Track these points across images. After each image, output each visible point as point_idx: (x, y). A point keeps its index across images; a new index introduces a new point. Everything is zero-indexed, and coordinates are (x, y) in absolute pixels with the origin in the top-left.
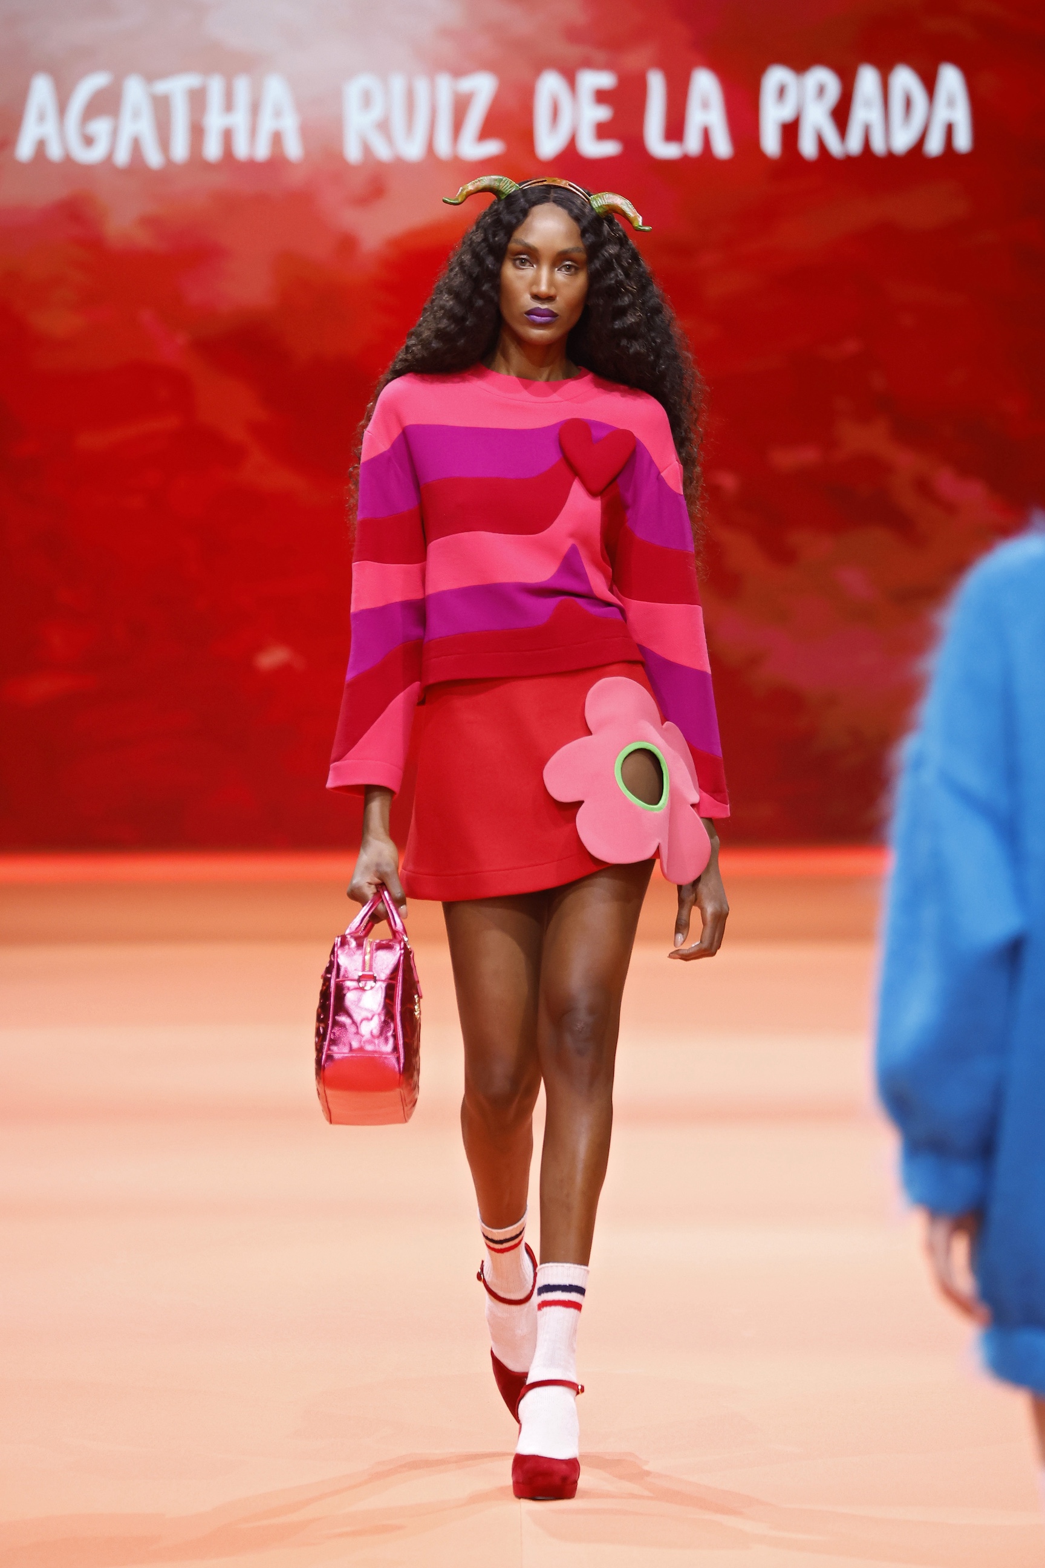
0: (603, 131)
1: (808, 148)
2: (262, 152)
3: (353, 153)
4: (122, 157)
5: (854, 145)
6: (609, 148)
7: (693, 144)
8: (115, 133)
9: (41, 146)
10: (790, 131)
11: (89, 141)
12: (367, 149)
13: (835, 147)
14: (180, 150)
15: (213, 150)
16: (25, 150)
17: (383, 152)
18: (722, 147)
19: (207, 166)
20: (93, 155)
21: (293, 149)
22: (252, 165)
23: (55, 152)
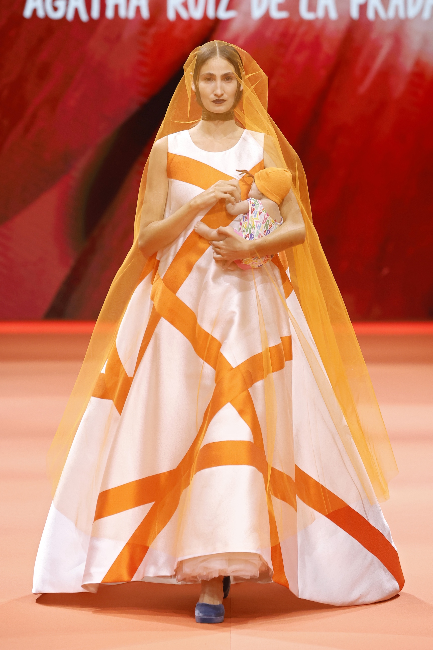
0: (281, 7)
1: (371, 15)
2: (131, 15)
3: (171, 16)
4: (70, 16)
5: (391, 14)
6: (283, 15)
7: (320, 13)
8: (67, 5)
9: (35, 11)
10: (363, 8)
11: (55, 9)
12: (178, 15)
13: (382, 14)
14: (96, 14)
15: (110, 14)
16: (28, 13)
17: (185, 16)
18: (333, 15)
19: (108, 21)
20: (58, 15)
21: (145, 14)
22: (127, 20)
23: (41, 14)
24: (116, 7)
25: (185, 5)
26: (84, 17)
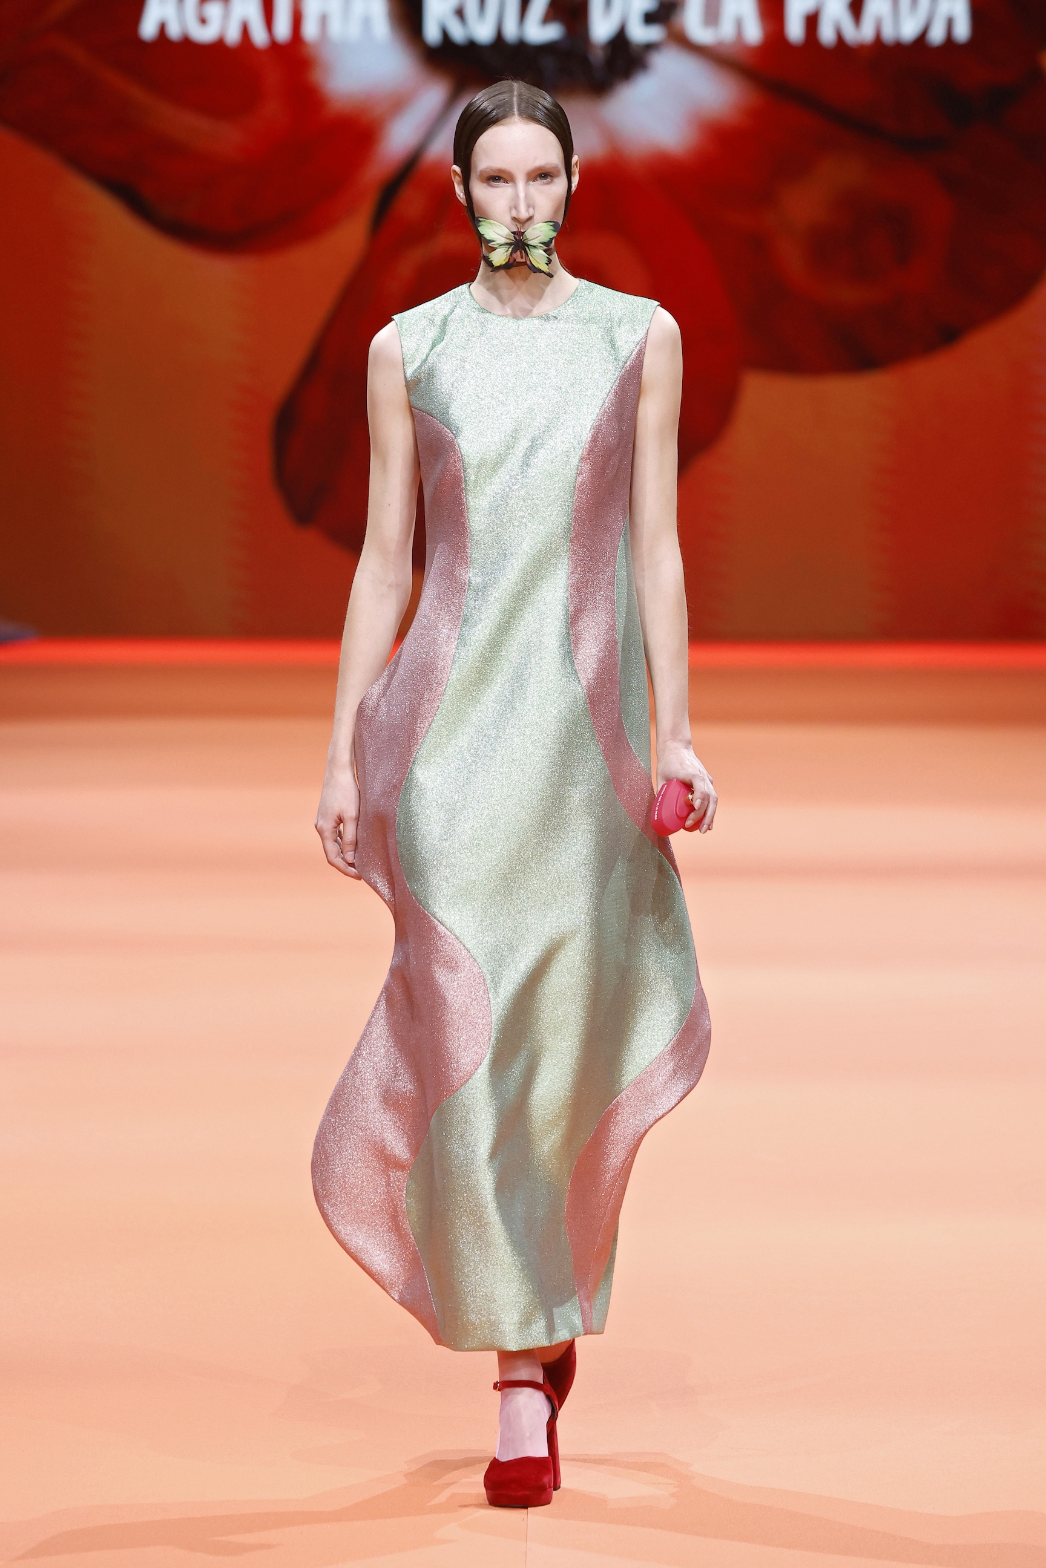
0: (650, 18)
4: (233, 37)
8: (226, 16)
9: (162, 28)
11: (203, 21)
12: (445, 35)
13: (850, 34)
14: (283, 29)
16: (148, 29)
20: (205, 35)
23: (175, 32)
24: (324, 20)
25: (460, 13)
26: (259, 36)
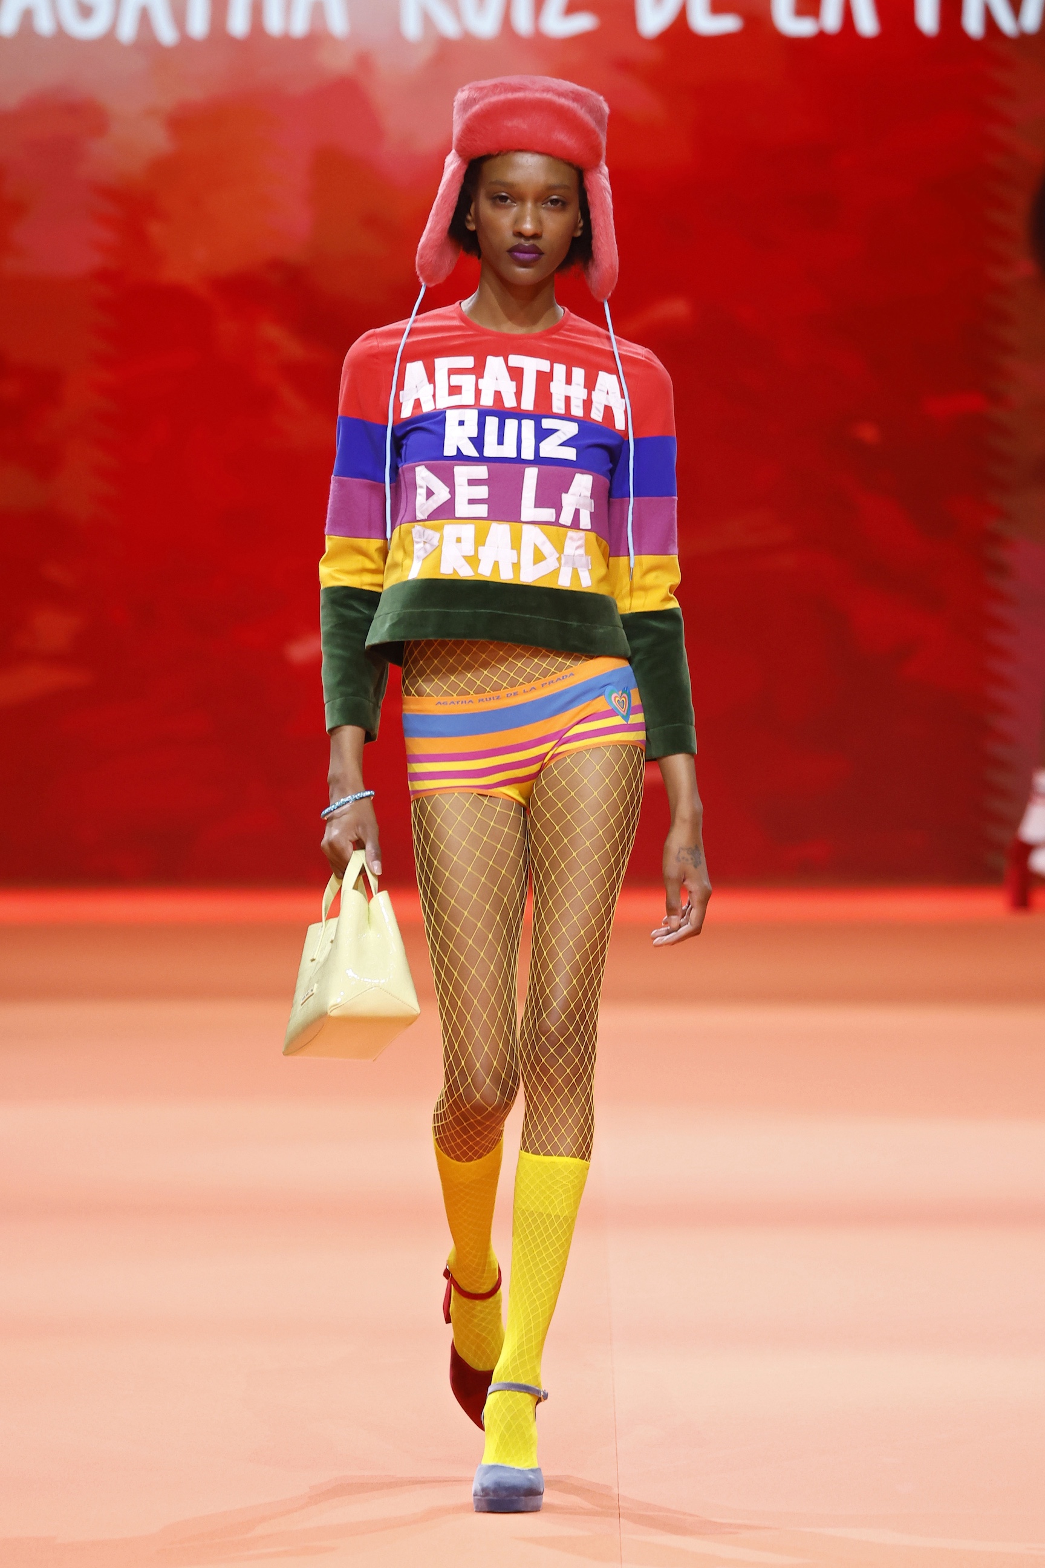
1: (972, 22)
2: (299, 26)
3: (412, 27)
4: (127, 31)
5: (1030, 20)
6: (727, 24)
7: (831, 19)
9: (27, 18)
10: (952, 10)
11: (85, 11)
13: (1006, 22)
14: (198, 24)
15: (238, 24)
17: (449, 27)
18: (867, 23)
19: (232, 41)
20: (92, 29)
21: (338, 23)
22: (287, 42)
23: (44, 24)
26: (166, 32)
